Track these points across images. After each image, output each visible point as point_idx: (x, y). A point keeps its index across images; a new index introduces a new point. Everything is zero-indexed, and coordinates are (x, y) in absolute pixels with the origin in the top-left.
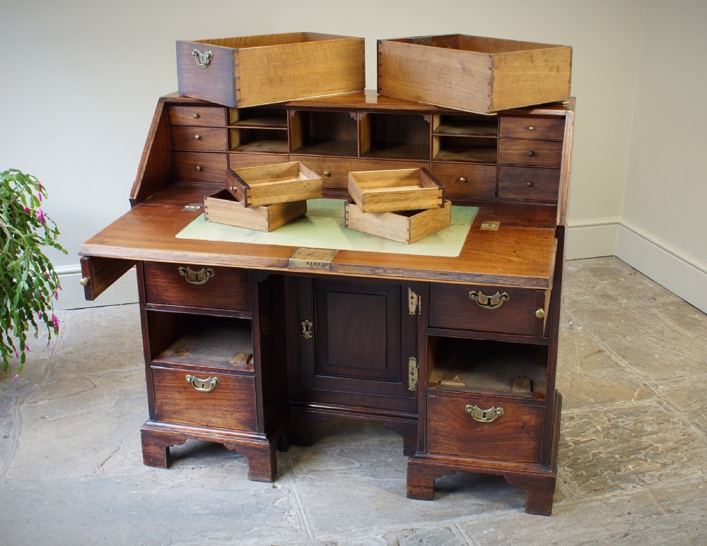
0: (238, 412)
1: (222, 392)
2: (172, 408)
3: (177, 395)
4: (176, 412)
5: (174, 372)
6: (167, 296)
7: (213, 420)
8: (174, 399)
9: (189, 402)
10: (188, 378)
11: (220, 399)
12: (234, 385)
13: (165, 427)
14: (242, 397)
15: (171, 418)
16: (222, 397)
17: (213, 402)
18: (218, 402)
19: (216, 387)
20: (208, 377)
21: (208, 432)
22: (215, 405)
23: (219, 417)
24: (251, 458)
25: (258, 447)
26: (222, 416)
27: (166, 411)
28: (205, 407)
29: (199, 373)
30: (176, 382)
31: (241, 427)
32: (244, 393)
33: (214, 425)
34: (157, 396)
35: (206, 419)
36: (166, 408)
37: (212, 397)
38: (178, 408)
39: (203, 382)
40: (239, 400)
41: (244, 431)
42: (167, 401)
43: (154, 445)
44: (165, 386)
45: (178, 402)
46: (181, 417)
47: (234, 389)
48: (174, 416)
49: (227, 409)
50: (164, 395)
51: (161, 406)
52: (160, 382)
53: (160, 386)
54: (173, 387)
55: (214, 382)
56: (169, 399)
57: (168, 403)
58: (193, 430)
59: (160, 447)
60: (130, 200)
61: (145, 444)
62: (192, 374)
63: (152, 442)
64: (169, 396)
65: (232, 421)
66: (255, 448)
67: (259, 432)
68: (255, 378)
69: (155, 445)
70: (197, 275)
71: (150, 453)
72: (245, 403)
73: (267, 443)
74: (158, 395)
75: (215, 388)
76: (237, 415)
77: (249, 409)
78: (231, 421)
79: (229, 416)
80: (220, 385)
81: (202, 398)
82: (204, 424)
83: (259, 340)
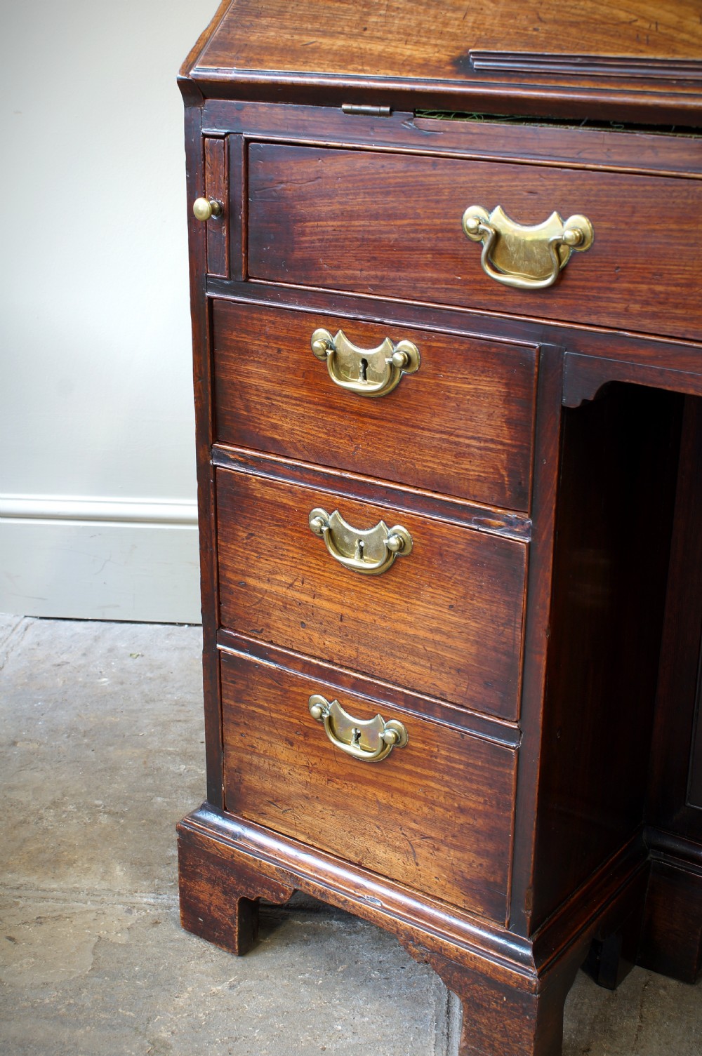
0: (455, 847)
1: (410, 773)
2: (268, 786)
3: (282, 751)
4: (276, 800)
5: (279, 677)
6: (275, 427)
7: (380, 852)
8: (274, 759)
9: (314, 778)
10: (318, 705)
11: (404, 793)
12: (447, 758)
13: (241, 837)
14: (472, 802)
15: (263, 814)
16: (410, 789)
17: (382, 796)
18: (398, 802)
19: (394, 754)
20: (370, 715)
21: (357, 886)
22: (389, 807)
23: (396, 849)
24: (473, 1006)
25: (501, 978)
26: (404, 845)
27: (251, 789)
28: (359, 805)
29: (348, 697)
30: (283, 708)
31: (456, 896)
32: (478, 793)
33: (380, 868)
34: (228, 739)
35: (360, 843)
36: (252, 780)
37: (382, 780)
38: (282, 788)
39: (356, 727)
40: (462, 810)
41: (466, 913)
42: (255, 760)
43: (209, 880)
44: (252, 716)
45: (285, 770)
46: (289, 817)
47: (449, 771)
48: (271, 810)
49: (423, 829)
50: (247, 740)
51: (239, 770)
52: (239, 700)
53: (238, 711)
54: (273, 722)
55: (390, 734)
56: (259, 755)
57: (258, 768)
58: (317, 870)
59: (225, 892)
60: (182, 84)
61: (188, 872)
62: (330, 695)
63: (205, 873)
64: (261, 747)
65: (435, 871)
66: (490, 980)
67: (513, 927)
68: (518, 751)
69: (212, 882)
70: (365, 362)
71: (197, 898)
72: (479, 823)
73: (531, 976)
74: (234, 738)
75: (391, 755)
76: (449, 855)
77: (490, 846)
78: (431, 872)
79: (423, 852)
80: (406, 747)
81: (352, 778)
82: (352, 856)
83: (546, 623)
